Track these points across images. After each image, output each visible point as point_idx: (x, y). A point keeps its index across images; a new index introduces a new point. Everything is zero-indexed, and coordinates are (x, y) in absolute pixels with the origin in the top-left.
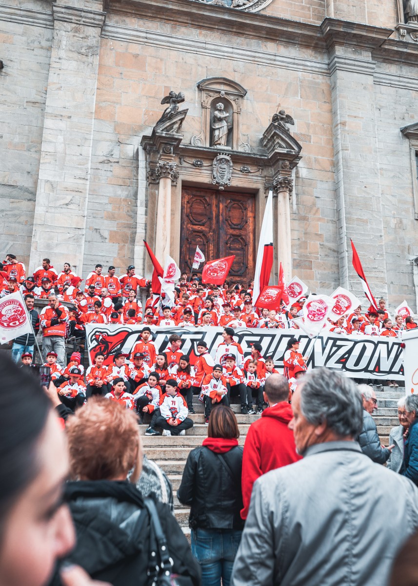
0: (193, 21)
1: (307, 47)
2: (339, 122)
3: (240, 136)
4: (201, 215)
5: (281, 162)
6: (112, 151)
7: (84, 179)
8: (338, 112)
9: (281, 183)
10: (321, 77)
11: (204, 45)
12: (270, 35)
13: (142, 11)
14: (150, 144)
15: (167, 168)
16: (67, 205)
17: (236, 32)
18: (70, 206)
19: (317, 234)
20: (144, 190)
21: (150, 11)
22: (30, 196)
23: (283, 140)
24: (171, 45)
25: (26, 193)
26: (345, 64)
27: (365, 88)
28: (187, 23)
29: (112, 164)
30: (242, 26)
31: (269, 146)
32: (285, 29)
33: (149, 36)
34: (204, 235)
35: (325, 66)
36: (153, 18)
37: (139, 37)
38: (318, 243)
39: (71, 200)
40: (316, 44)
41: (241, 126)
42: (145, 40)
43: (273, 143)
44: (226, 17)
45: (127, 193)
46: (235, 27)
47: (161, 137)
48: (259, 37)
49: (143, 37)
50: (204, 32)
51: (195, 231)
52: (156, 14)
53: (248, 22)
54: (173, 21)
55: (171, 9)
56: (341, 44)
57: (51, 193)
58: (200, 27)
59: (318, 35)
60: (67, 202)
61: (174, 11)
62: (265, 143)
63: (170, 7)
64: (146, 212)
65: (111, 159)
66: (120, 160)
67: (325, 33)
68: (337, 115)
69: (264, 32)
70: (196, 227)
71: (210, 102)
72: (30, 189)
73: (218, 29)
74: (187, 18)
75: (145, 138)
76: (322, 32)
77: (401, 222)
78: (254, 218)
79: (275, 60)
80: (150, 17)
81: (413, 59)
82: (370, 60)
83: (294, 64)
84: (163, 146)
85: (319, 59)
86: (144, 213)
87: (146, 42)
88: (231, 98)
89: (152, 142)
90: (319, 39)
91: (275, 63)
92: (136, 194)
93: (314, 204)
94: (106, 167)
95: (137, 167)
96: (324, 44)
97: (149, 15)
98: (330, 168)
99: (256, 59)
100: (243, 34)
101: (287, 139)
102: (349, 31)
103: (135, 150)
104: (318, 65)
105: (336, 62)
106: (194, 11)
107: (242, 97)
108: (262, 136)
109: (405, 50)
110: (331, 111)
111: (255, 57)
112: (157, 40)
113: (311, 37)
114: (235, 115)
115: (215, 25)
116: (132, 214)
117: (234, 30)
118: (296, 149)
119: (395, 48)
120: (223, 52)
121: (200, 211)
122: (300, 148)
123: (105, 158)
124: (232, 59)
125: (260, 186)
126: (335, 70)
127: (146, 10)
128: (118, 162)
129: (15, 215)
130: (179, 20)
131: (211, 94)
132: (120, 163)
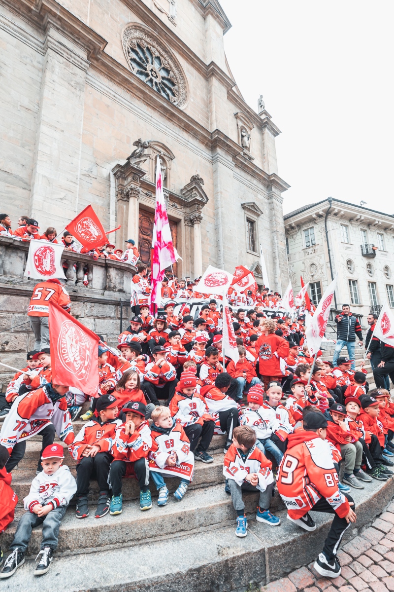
0: (144, 98)
1: (203, 143)
2: (219, 191)
3: (171, 184)
4: (147, 229)
5: (196, 205)
6: (91, 169)
7: (75, 183)
8: (219, 185)
9: (196, 218)
10: (209, 163)
11: (150, 118)
12: (186, 128)
13: (112, 76)
14: (121, 172)
15: (136, 191)
16: (61, 199)
17: (168, 118)
18: (64, 201)
19: (207, 252)
20: (114, 203)
21: (118, 78)
22: (25, 186)
23: (198, 192)
24: (130, 108)
25: (21, 182)
26: (222, 159)
27: (230, 176)
28: (141, 98)
29: (92, 179)
30: (173, 115)
31: (186, 195)
32: (195, 127)
33: (116, 95)
34: (149, 242)
35: (211, 158)
36: (119, 84)
37: (110, 93)
38: (208, 257)
39: (65, 197)
40: (207, 143)
41: (171, 179)
42: (114, 98)
43: (191, 193)
44: (165, 105)
45: (102, 202)
46: (168, 114)
47: (133, 168)
48: (180, 126)
49: (112, 95)
50: (150, 109)
51: (144, 239)
52: (122, 82)
53: (176, 113)
54: (132, 92)
55: (132, 84)
56: (220, 148)
57: (48, 187)
58: (148, 105)
59: (210, 138)
60: (62, 197)
61: (134, 86)
62: (184, 192)
63: (133, 81)
64: (116, 219)
65: (90, 174)
66: (97, 177)
67: (213, 138)
68: (218, 187)
69: (183, 125)
70: (145, 237)
71: (154, 156)
72: (24, 179)
73: (158, 111)
74: (141, 94)
75: (118, 166)
76: (212, 138)
77: (241, 253)
78: (177, 237)
79: (188, 144)
80: (118, 83)
81: (246, 169)
82: (231, 161)
83: (197, 150)
84: (133, 175)
85: (207, 152)
86: (114, 219)
87: (114, 99)
88: (166, 158)
89: (123, 171)
90: (209, 140)
91: (188, 146)
92: (109, 205)
93: (206, 235)
94: (88, 179)
95: (110, 186)
96: (211, 145)
97: (117, 81)
98: (213, 216)
99: (178, 140)
100: (172, 121)
101: (201, 192)
102: (226, 141)
103: (108, 174)
104: (208, 156)
105: (218, 157)
106: (147, 91)
107: (172, 159)
108: (183, 188)
109: (245, 163)
110: (213, 184)
111: (177, 138)
112: (121, 101)
113: (205, 138)
114: (168, 169)
115: (157, 107)
116: (107, 218)
117: (167, 116)
118: (206, 200)
119: (241, 160)
120: (161, 127)
121: (147, 227)
122: (208, 199)
123: (87, 173)
124: (165, 134)
125: (181, 217)
126: (217, 161)
127: (116, 77)
128: (96, 178)
129: (11, 198)
130: (136, 94)
131: (155, 151)
132: (97, 179)
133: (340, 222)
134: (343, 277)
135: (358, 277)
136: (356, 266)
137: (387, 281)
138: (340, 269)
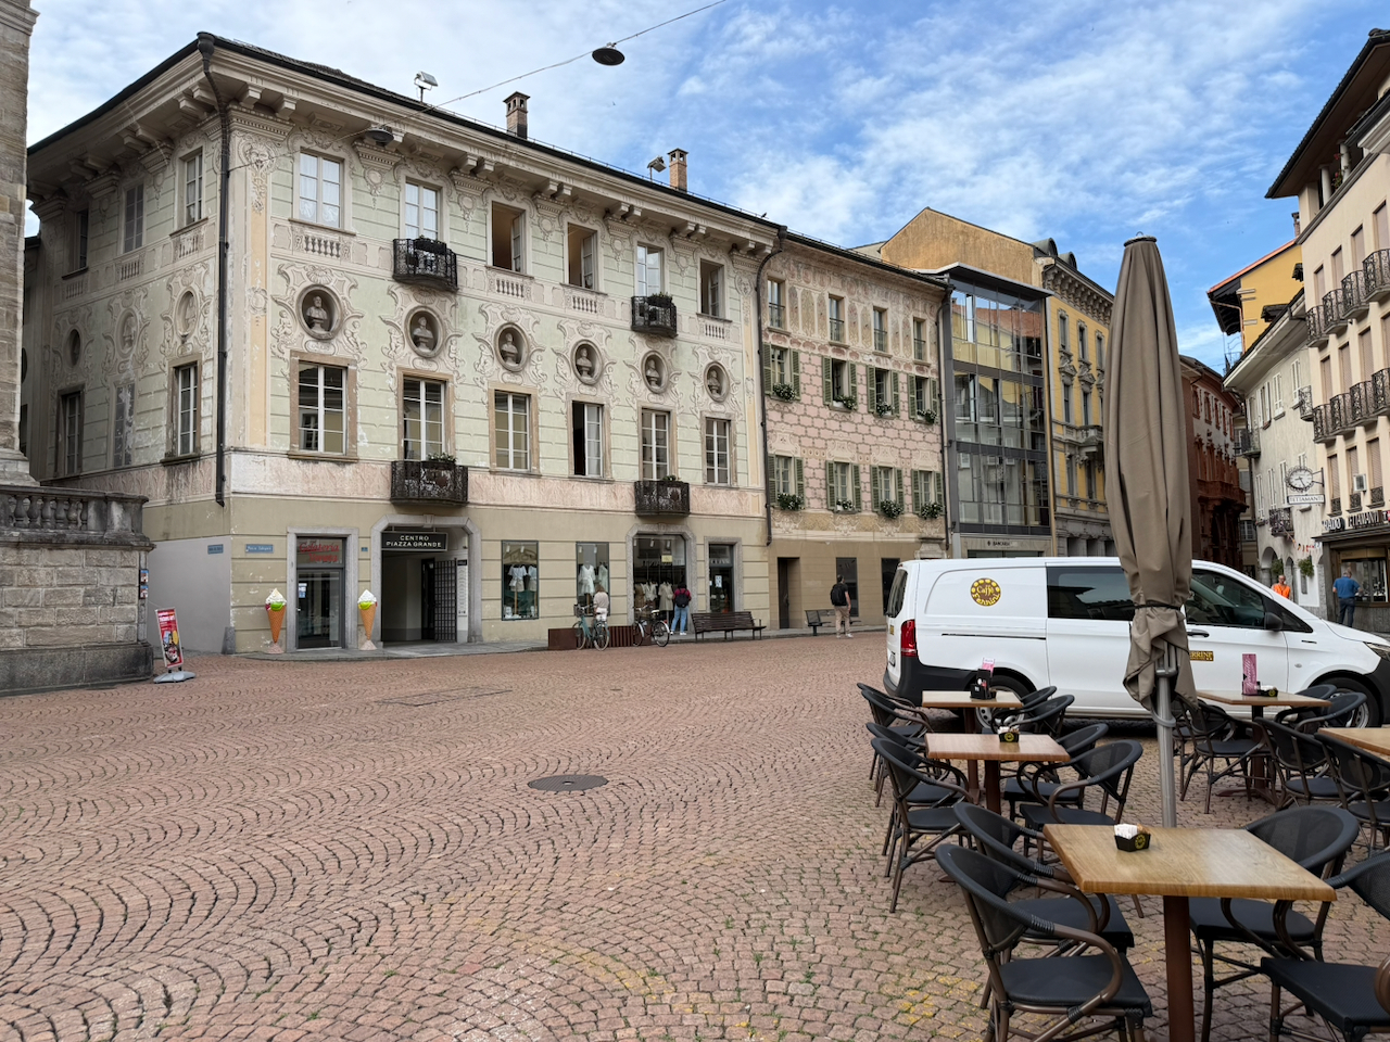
133: (300, 143)
134: (269, 354)
135: (356, 358)
136: (351, 315)
137: (506, 379)
138: (262, 320)
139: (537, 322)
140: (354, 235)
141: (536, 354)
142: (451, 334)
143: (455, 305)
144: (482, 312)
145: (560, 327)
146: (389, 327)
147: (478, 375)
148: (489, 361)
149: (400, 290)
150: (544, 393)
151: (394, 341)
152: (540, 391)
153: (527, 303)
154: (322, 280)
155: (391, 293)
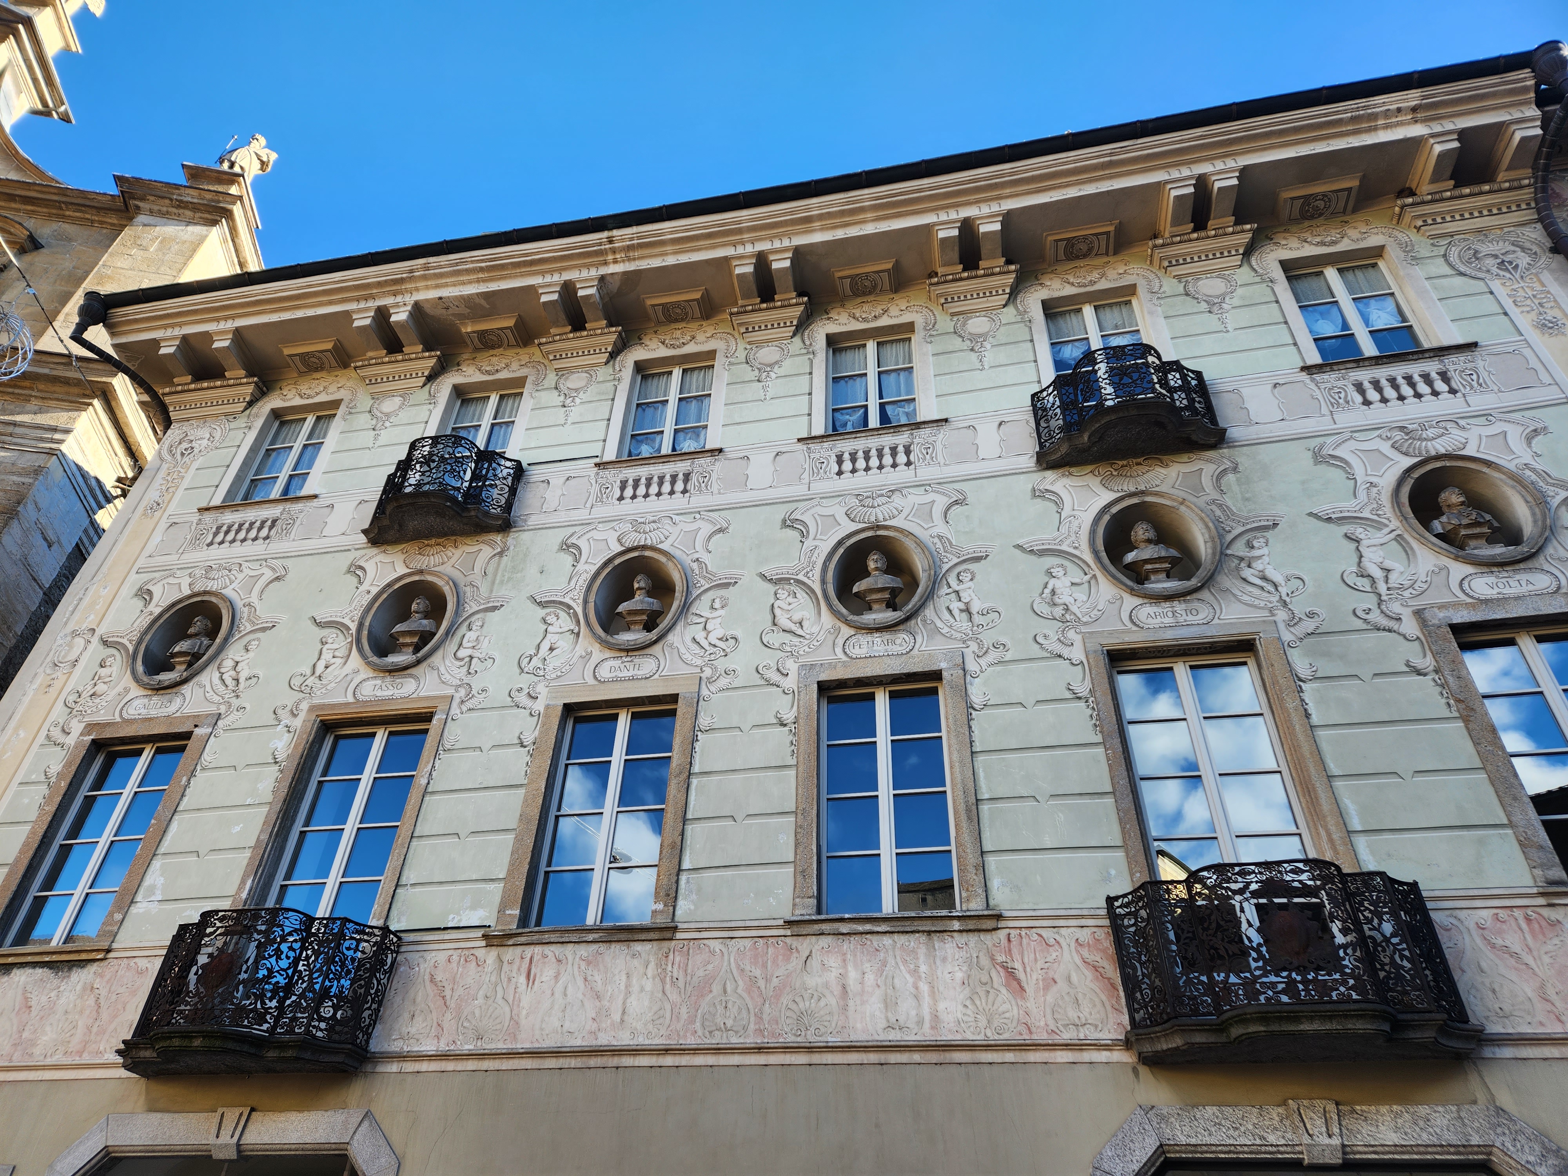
134: (41, 738)
135: (223, 709)
136: (249, 628)
137: (604, 672)
138: (58, 684)
139: (721, 530)
140: (315, 496)
141: (706, 598)
142: (475, 608)
143: (501, 554)
144: (566, 546)
145: (788, 523)
146: (325, 632)
147: (524, 681)
148: (564, 643)
149: (382, 557)
150: (723, 682)
151: (327, 656)
152: (710, 681)
153: (697, 500)
154: (212, 586)
155: (356, 570)
